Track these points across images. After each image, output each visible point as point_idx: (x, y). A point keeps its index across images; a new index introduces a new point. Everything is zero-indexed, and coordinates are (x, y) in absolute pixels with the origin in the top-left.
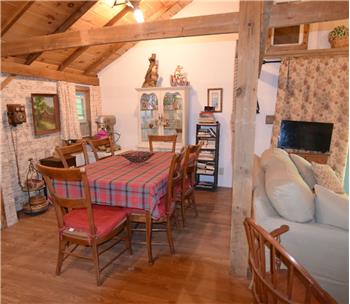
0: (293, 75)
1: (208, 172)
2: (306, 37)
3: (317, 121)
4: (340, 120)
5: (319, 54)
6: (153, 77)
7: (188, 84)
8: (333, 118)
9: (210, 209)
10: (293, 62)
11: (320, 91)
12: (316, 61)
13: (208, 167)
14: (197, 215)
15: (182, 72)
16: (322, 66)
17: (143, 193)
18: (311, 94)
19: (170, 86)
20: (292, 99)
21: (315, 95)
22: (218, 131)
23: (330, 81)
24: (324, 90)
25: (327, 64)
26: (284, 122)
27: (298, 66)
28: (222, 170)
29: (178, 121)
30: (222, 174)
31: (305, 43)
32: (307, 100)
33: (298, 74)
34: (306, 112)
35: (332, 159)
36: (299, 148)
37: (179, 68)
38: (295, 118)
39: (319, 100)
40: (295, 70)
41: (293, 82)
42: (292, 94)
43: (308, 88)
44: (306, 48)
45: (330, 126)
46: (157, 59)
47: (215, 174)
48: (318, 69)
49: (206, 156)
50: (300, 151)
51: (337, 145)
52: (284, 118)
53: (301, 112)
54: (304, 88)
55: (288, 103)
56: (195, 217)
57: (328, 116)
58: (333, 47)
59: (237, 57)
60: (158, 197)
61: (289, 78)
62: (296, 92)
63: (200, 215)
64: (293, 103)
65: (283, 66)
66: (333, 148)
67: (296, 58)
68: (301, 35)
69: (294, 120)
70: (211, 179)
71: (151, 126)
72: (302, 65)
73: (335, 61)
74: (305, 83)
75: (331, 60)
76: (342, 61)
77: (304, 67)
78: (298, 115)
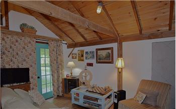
0: (3, 42)
2: (7, 23)
4: (31, 66)
8: (28, 65)
11: (19, 52)
16: (19, 40)
18: (15, 53)
20: (4, 56)
21: (17, 54)
23: (24, 48)
24: (22, 52)
25: (21, 39)
27: (5, 38)
31: (7, 26)
32: (13, 57)
33: (6, 42)
34: (14, 63)
39: (20, 56)
40: (4, 40)
41: (3, 46)
42: (4, 53)
43: (13, 50)
44: (8, 29)
45: (28, 69)
48: (17, 41)
53: (11, 63)
54: (10, 50)
57: (26, 64)
58: (23, 32)
62: (6, 52)
66: (31, 80)
67: (3, 33)
68: (4, 22)
72: (8, 38)
73: (25, 39)
74: (11, 47)
75: (23, 38)
76: (28, 39)
77: (9, 39)
78: (10, 65)
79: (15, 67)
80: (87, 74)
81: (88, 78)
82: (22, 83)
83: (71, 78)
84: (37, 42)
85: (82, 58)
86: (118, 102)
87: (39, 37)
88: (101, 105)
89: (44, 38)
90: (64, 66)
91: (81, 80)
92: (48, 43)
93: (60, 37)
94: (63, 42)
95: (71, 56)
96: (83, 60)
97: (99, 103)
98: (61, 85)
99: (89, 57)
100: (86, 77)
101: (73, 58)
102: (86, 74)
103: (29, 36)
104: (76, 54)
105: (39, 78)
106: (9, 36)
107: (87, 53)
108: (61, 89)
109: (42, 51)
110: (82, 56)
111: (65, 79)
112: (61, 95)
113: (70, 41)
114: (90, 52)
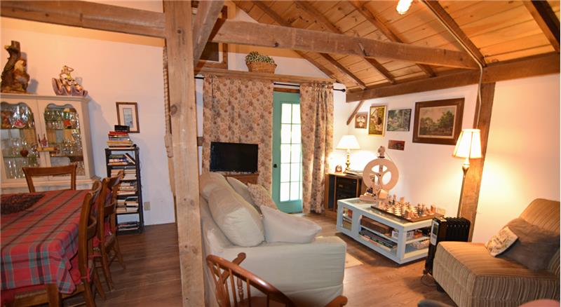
0: (218, 94)
1: (129, 210)
2: (225, 57)
3: (244, 142)
4: (263, 141)
5: (239, 75)
6: (18, 77)
7: (84, 93)
8: (257, 139)
9: (142, 256)
10: (216, 81)
11: (243, 113)
12: (237, 83)
13: (129, 204)
14: (125, 268)
15: (73, 76)
16: (243, 87)
17: (39, 259)
18: (236, 115)
19: (54, 94)
20: (219, 119)
21: (239, 116)
22: (137, 156)
23: (251, 104)
24: (247, 112)
25: (247, 87)
26: (213, 144)
27: (221, 86)
28: (148, 204)
29: (75, 146)
30: (148, 209)
31: (225, 62)
32: (233, 121)
33: (222, 94)
34: (233, 133)
35: (260, 178)
36: (231, 170)
37: (67, 70)
38: (223, 140)
39: (243, 121)
40: (219, 89)
41: (218, 101)
42: (218, 114)
43: (233, 108)
44: (227, 68)
45: (255, 147)
46: (22, 50)
47: (140, 211)
48: (240, 90)
49: (125, 189)
50: (232, 173)
51: (263, 164)
52: (213, 139)
53: (229, 133)
54: (229, 108)
55: (215, 123)
56: (122, 272)
57: (253, 137)
58: (250, 70)
59: (166, 67)
60: (66, 259)
61: (214, 97)
62: (222, 112)
63: (128, 267)
64: (221, 124)
65: (207, 84)
66: (260, 168)
67: (219, 76)
68: (221, 54)
69: (223, 141)
70: (136, 218)
71: (24, 154)
72: (225, 85)
73: (254, 84)
74: (230, 103)
75: (250, 83)
76: (259, 85)
77: (227, 87)
78: (226, 136)
79: (236, 141)
80: (385, 168)
81: (387, 178)
82: (245, 173)
83: (344, 175)
84: (275, 89)
85: (378, 128)
86: (437, 243)
87: (282, 78)
88: (396, 244)
89: (291, 79)
90: (334, 147)
91: (367, 183)
92: (298, 91)
93: (329, 73)
94: (336, 86)
95: (353, 120)
96: (380, 133)
97: (393, 238)
98: (321, 188)
99: (395, 125)
100: (380, 175)
101: (357, 126)
102: (381, 169)
103: (262, 79)
104: (365, 117)
105: (275, 166)
106: (228, 82)
107: (391, 113)
108: (319, 197)
109: (286, 107)
110: (380, 121)
111: (332, 176)
112: (319, 209)
113: (353, 84)
114: (401, 111)
